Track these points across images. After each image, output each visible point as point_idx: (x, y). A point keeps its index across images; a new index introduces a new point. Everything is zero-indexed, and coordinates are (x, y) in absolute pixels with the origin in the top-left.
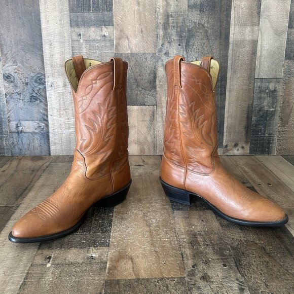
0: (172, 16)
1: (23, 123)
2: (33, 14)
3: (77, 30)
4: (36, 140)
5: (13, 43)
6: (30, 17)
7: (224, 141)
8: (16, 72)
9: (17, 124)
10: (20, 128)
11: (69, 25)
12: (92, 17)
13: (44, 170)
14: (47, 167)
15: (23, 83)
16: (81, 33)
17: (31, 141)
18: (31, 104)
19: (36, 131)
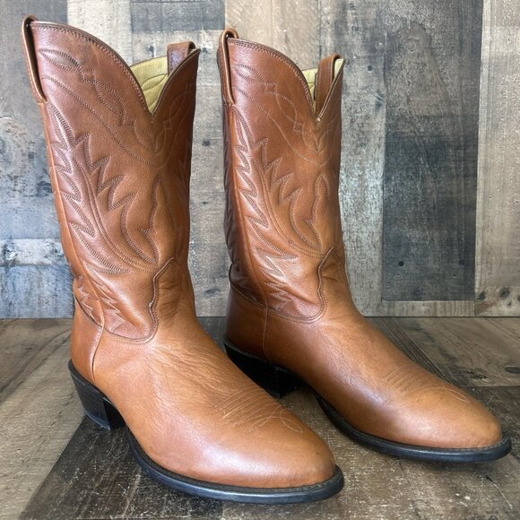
0: (352, 7)
1: (18, 243)
2: (52, 7)
3: (145, 39)
4: (44, 281)
5: (6, 67)
6: (46, 13)
7: (477, 283)
8: (9, 131)
9: (5, 246)
10: (11, 256)
11: (128, 28)
12: (180, 12)
13: (57, 347)
14: (65, 342)
15: (24, 155)
16: (154, 45)
17: (35, 284)
18: (38, 200)
19: (47, 261)
